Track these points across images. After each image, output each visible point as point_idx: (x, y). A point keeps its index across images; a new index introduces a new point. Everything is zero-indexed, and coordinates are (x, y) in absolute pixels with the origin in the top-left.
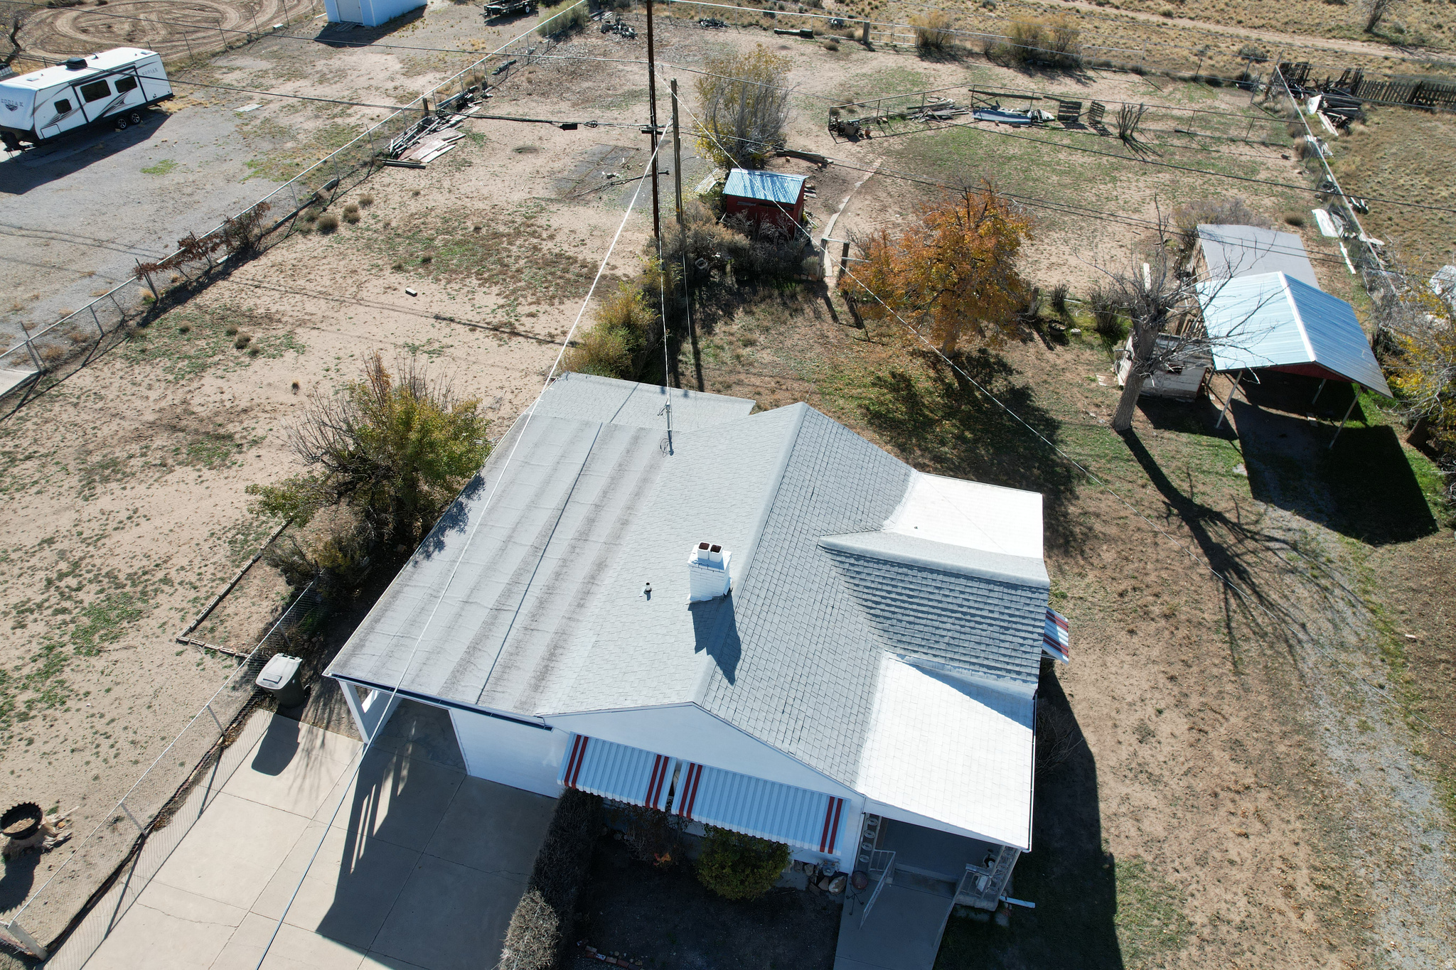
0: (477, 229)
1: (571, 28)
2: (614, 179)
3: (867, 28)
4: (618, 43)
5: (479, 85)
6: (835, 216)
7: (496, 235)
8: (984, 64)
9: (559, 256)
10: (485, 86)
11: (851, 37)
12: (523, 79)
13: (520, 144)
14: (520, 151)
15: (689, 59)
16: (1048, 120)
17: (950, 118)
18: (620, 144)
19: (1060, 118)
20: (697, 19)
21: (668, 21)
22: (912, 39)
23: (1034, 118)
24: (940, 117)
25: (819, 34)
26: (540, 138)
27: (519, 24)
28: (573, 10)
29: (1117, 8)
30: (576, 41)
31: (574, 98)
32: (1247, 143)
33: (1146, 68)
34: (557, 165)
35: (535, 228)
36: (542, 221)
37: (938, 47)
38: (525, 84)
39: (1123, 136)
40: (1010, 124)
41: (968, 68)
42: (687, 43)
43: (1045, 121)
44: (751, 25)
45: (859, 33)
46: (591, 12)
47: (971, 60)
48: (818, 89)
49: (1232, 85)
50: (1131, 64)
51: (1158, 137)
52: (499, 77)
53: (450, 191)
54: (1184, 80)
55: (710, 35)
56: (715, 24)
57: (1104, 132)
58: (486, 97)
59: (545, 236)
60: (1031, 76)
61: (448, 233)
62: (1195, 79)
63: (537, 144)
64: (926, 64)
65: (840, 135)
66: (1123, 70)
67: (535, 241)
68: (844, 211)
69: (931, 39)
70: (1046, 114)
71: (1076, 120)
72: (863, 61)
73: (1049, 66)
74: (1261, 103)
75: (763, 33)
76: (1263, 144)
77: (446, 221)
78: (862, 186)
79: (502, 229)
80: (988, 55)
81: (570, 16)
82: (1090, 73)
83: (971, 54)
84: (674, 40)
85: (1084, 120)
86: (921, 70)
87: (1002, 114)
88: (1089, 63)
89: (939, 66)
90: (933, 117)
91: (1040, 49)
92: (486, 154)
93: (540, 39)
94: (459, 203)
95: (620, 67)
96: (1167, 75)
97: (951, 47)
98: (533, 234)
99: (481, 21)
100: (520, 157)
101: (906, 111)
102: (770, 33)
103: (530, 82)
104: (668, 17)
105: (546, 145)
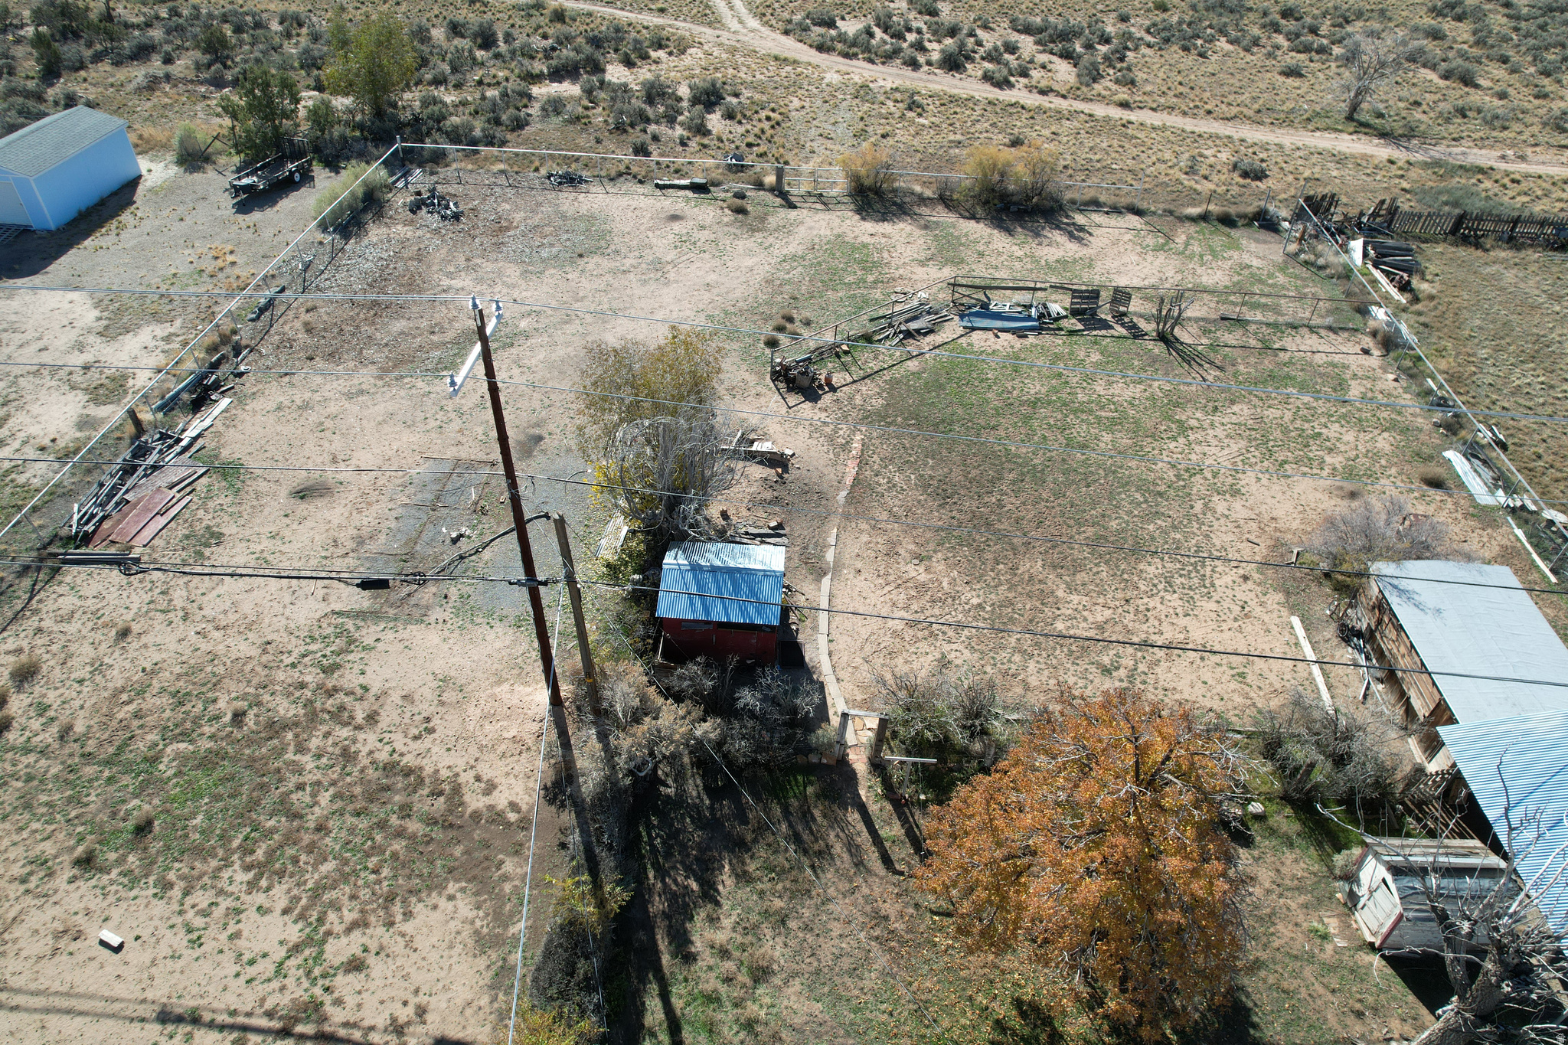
0: (238, 717)
1: (365, 210)
2: (464, 546)
3: (780, 174)
4: (437, 231)
5: (226, 350)
6: (826, 581)
7: (275, 727)
8: (941, 216)
9: (389, 768)
10: (237, 350)
11: (759, 185)
12: (298, 324)
13: (299, 479)
14: (303, 494)
15: (545, 254)
16: (1059, 318)
17: (931, 331)
18: (464, 453)
19: (1074, 313)
20: (543, 172)
21: (502, 180)
22: (839, 186)
23: (1041, 316)
24: (918, 331)
25: (716, 184)
26: (334, 460)
27: (288, 204)
28: (365, 183)
29: (1064, 97)
30: (375, 232)
31: (380, 357)
32: (1312, 329)
33: (1144, 205)
34: (367, 519)
35: (340, 697)
36: (349, 679)
37: (878, 192)
38: (302, 336)
39: (1163, 338)
40: (1013, 331)
41: (926, 227)
42: (536, 220)
43: (1056, 320)
44: (620, 175)
45: (770, 179)
46: (392, 174)
47: (924, 210)
48: (738, 294)
49: (1249, 225)
50: (1124, 201)
51: (1206, 332)
52: (260, 324)
53: (185, 618)
54: (1193, 219)
55: (568, 201)
56: (571, 180)
57: (1137, 334)
58: (240, 375)
59: (360, 717)
60: (1010, 232)
61: (185, 736)
62: (1204, 217)
63: (331, 473)
64: (869, 226)
65: (790, 390)
66: (1116, 210)
67: (345, 732)
68: (838, 567)
69: (867, 182)
70: (1055, 308)
71: (1094, 314)
72: (786, 229)
73: (1026, 211)
74: (1297, 255)
75: (640, 189)
76: (1330, 328)
77: (180, 699)
78: (851, 499)
79: (285, 709)
80: (946, 200)
81: (360, 193)
82: (1080, 219)
83: (922, 200)
84: (518, 216)
85: (1105, 314)
86: (867, 239)
87: (998, 316)
88: (1073, 202)
89: (886, 227)
90: (909, 334)
91: (1011, 188)
92: (246, 509)
93: (320, 236)
94: (205, 646)
95: (446, 282)
96: (1171, 212)
97: (895, 191)
98: (340, 716)
99: (228, 202)
100: (303, 508)
101: (871, 328)
102: (648, 188)
103: (309, 329)
104: (502, 172)
105: (345, 474)
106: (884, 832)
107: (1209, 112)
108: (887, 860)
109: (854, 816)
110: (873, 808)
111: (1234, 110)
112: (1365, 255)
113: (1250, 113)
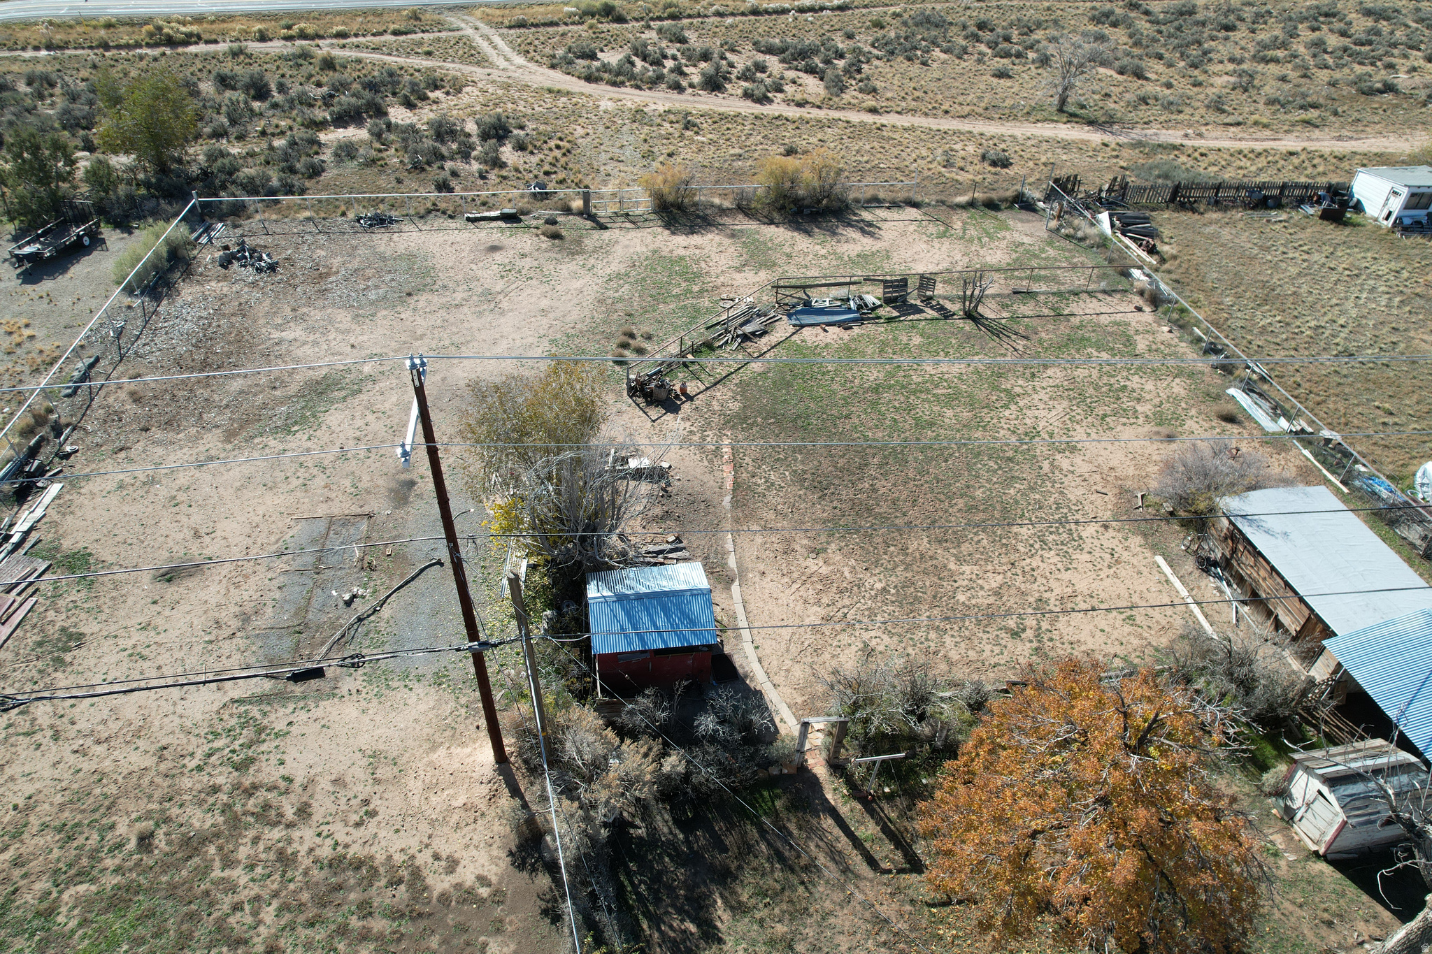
0: (145, 841)
1: (171, 269)
2: (360, 608)
3: (586, 198)
4: (254, 284)
5: (44, 431)
6: (735, 587)
7: (192, 845)
8: (749, 225)
9: (336, 864)
10: (57, 430)
11: (568, 210)
12: (123, 395)
13: (162, 559)
14: (169, 576)
15: (372, 295)
16: (874, 308)
17: (765, 333)
18: (336, 509)
19: (888, 301)
20: (351, 215)
21: (310, 227)
22: (643, 204)
23: (859, 307)
24: (753, 333)
25: (527, 213)
26: (197, 535)
27: (80, 269)
28: (167, 241)
29: (819, 107)
30: (188, 292)
31: (223, 419)
32: (1091, 294)
33: (918, 198)
34: (248, 593)
35: (262, 795)
36: (268, 772)
37: (680, 207)
38: (130, 407)
39: (971, 316)
40: (838, 324)
41: (733, 236)
42: (356, 263)
43: (874, 309)
44: (429, 212)
45: (577, 204)
46: (193, 230)
47: (726, 220)
48: (574, 316)
49: (1011, 207)
50: (901, 196)
51: (1004, 306)
52: (78, 400)
53: (56, 737)
54: (964, 207)
55: (381, 241)
56: (381, 222)
57: (947, 315)
58: (67, 456)
59: (289, 813)
60: (809, 233)
61: (83, 875)
62: (972, 204)
63: (196, 551)
64: (681, 240)
65: (649, 404)
66: (895, 205)
67: (276, 833)
68: (742, 572)
69: (671, 198)
70: (870, 299)
71: (905, 301)
72: (603, 250)
73: (818, 213)
74: (1058, 230)
75: (452, 224)
76: (1104, 292)
77: (68, 833)
78: (736, 503)
79: (199, 820)
80: (744, 208)
81: (164, 251)
82: (866, 215)
83: (723, 211)
84: (336, 262)
85: (914, 300)
86: (682, 252)
87: (821, 311)
88: (857, 201)
89: (696, 239)
90: (746, 338)
91: (801, 192)
92: (105, 601)
93: (127, 300)
94: (87, 766)
95: (276, 335)
96: (943, 202)
97: (696, 204)
98: (267, 816)
99: (10, 275)
100: (172, 591)
101: (709, 335)
102: (459, 223)
103: (136, 398)
104: (309, 219)
105: (213, 548)
106: (861, 832)
107: (946, 112)
108: (872, 862)
109: (827, 823)
110: (844, 810)
111: (967, 109)
112: (1113, 226)
113: (980, 111)
